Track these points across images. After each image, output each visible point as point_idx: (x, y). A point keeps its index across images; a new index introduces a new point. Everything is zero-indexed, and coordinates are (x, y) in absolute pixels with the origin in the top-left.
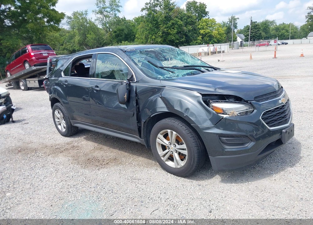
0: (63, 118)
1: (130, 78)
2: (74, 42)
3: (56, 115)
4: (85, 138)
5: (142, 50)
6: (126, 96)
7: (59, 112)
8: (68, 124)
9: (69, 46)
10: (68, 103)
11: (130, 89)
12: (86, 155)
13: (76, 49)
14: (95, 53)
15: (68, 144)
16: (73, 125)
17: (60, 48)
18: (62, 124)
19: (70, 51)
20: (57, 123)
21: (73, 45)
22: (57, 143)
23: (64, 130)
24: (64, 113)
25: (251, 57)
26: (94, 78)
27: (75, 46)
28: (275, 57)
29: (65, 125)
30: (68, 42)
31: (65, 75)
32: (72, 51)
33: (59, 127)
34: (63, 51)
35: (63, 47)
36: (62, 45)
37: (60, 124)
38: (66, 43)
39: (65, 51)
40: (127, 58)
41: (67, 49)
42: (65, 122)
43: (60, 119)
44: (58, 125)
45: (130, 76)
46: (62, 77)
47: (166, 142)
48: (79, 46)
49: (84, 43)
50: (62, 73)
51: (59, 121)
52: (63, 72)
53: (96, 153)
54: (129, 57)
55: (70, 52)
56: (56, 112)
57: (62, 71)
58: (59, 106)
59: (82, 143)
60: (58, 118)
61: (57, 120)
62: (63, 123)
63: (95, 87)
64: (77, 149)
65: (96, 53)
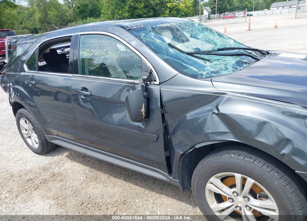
0: (33, 129)
1: (148, 77)
2: (34, 20)
3: (22, 125)
4: (67, 156)
5: (154, 26)
6: (143, 110)
7: (26, 122)
8: (41, 140)
9: (29, 24)
10: (35, 107)
11: (148, 97)
12: (76, 193)
13: (38, 28)
14: (75, 34)
15: (45, 169)
16: (48, 140)
17: (19, 27)
18: (32, 138)
19: (31, 29)
20: (25, 136)
21: (34, 23)
22: (28, 167)
23: (36, 146)
24: (34, 124)
25: (225, 30)
26: (78, 74)
27: (36, 24)
28: (249, 30)
29: (37, 141)
30: (28, 20)
31: (30, 68)
32: (33, 30)
33: (29, 140)
34: (23, 30)
35: (23, 25)
36: (22, 23)
37: (30, 137)
38: (26, 21)
39: (26, 29)
40: (137, 41)
41: (27, 28)
42: (36, 136)
43: (29, 131)
44: (27, 138)
45: (147, 74)
46: (24, 71)
47: (225, 191)
48: (41, 24)
49: (45, 21)
50: (25, 67)
51: (28, 134)
52: (26, 64)
53: (91, 188)
54: (139, 39)
55: (31, 31)
56: (22, 122)
57: (23, 62)
58: (25, 114)
59: (66, 166)
60: (26, 130)
61: (24, 132)
62: (34, 136)
63: (81, 90)
64: (59, 179)
65: (77, 34)
